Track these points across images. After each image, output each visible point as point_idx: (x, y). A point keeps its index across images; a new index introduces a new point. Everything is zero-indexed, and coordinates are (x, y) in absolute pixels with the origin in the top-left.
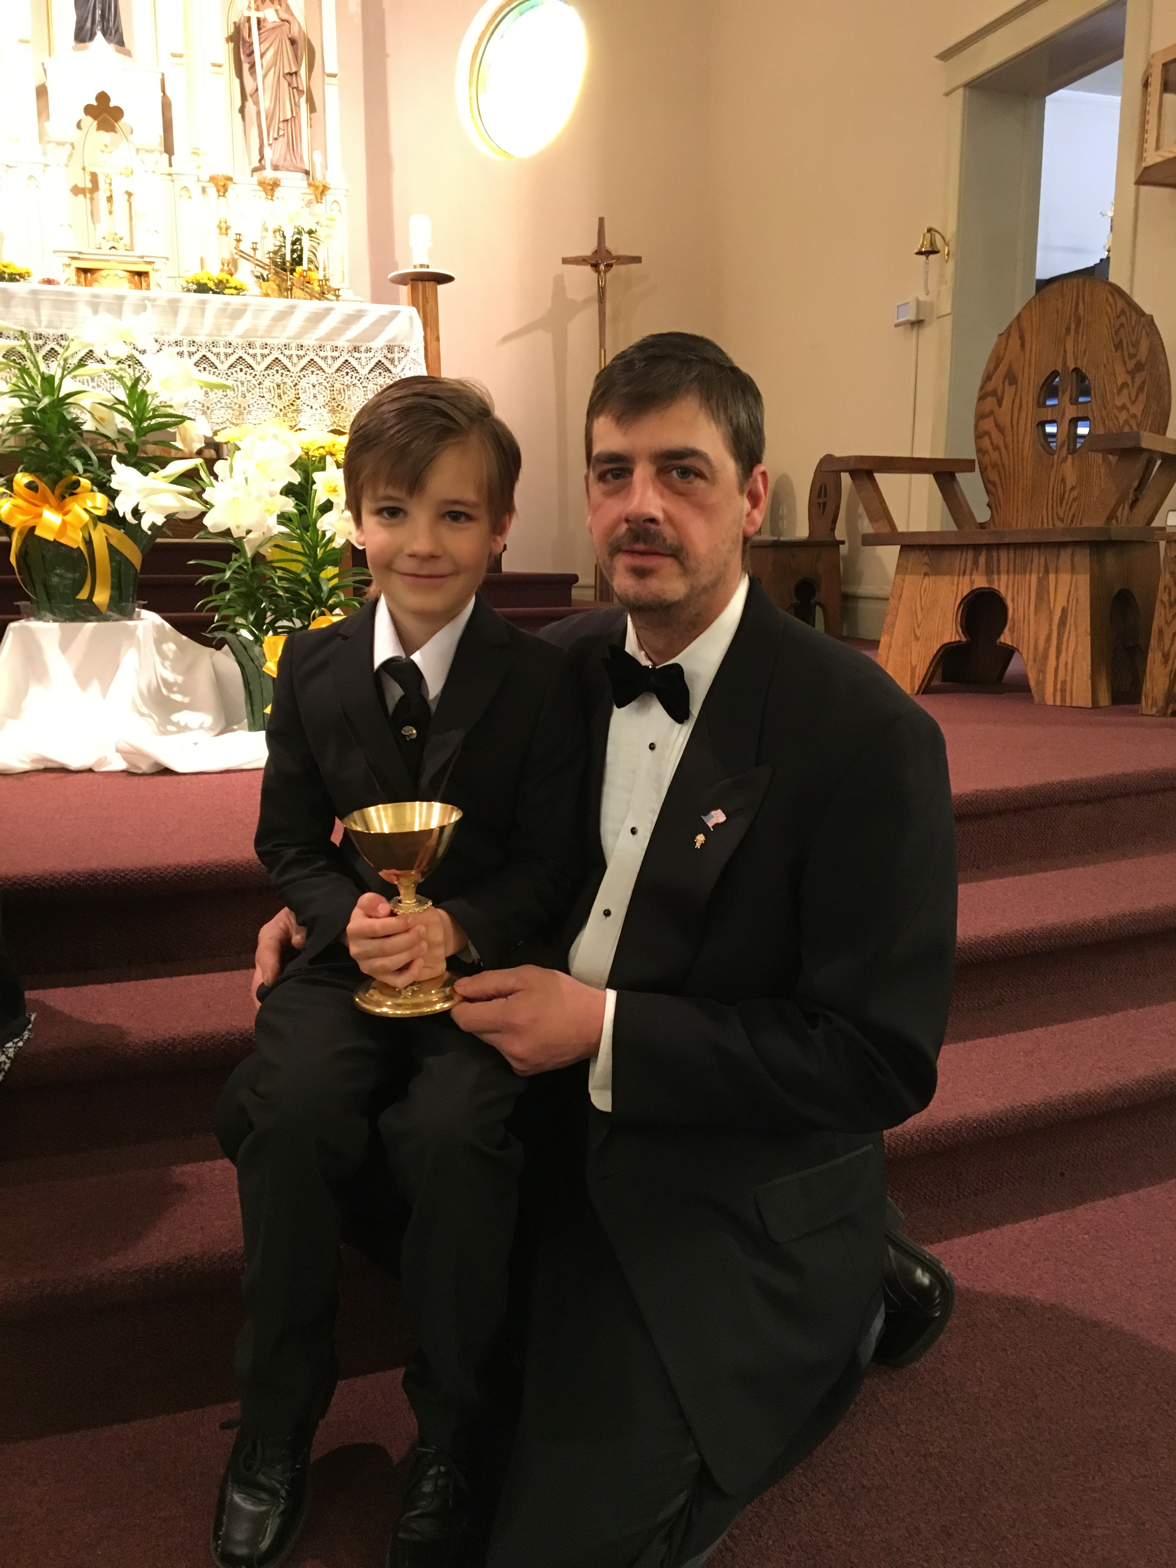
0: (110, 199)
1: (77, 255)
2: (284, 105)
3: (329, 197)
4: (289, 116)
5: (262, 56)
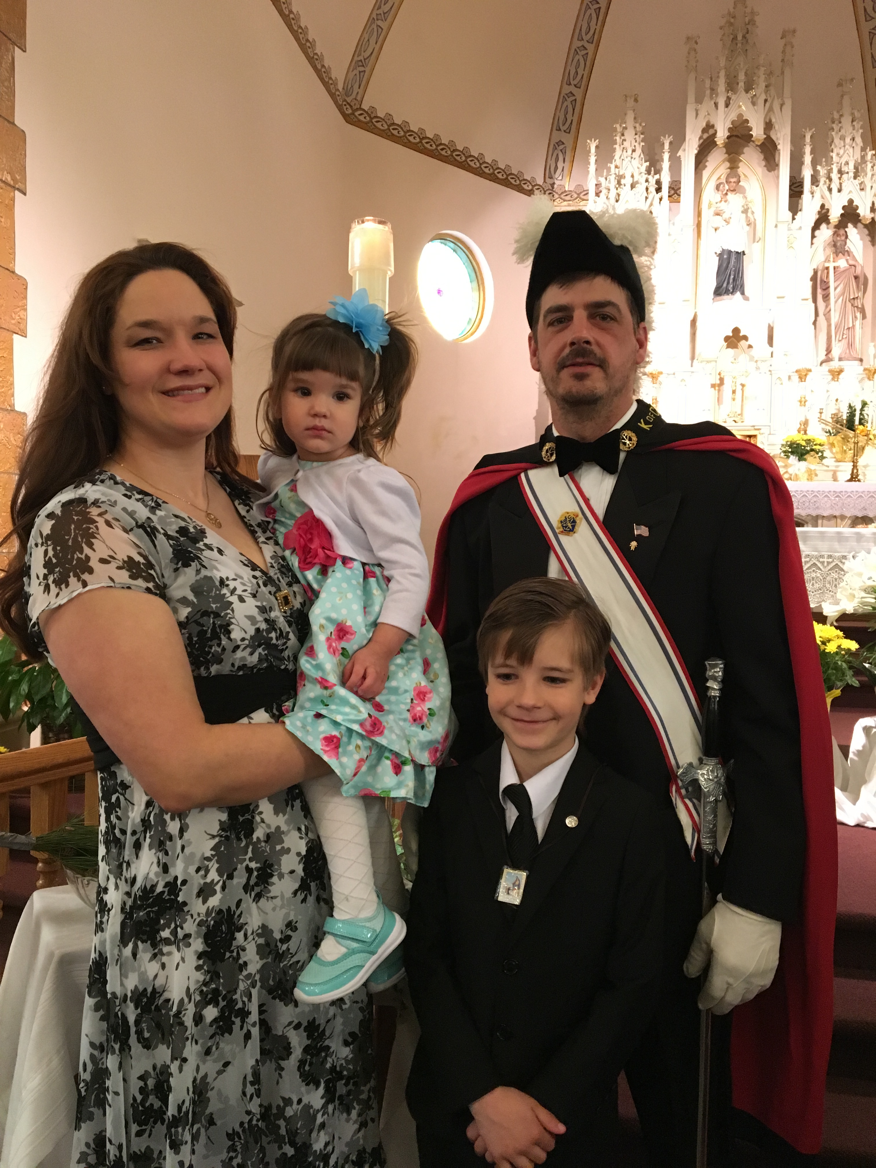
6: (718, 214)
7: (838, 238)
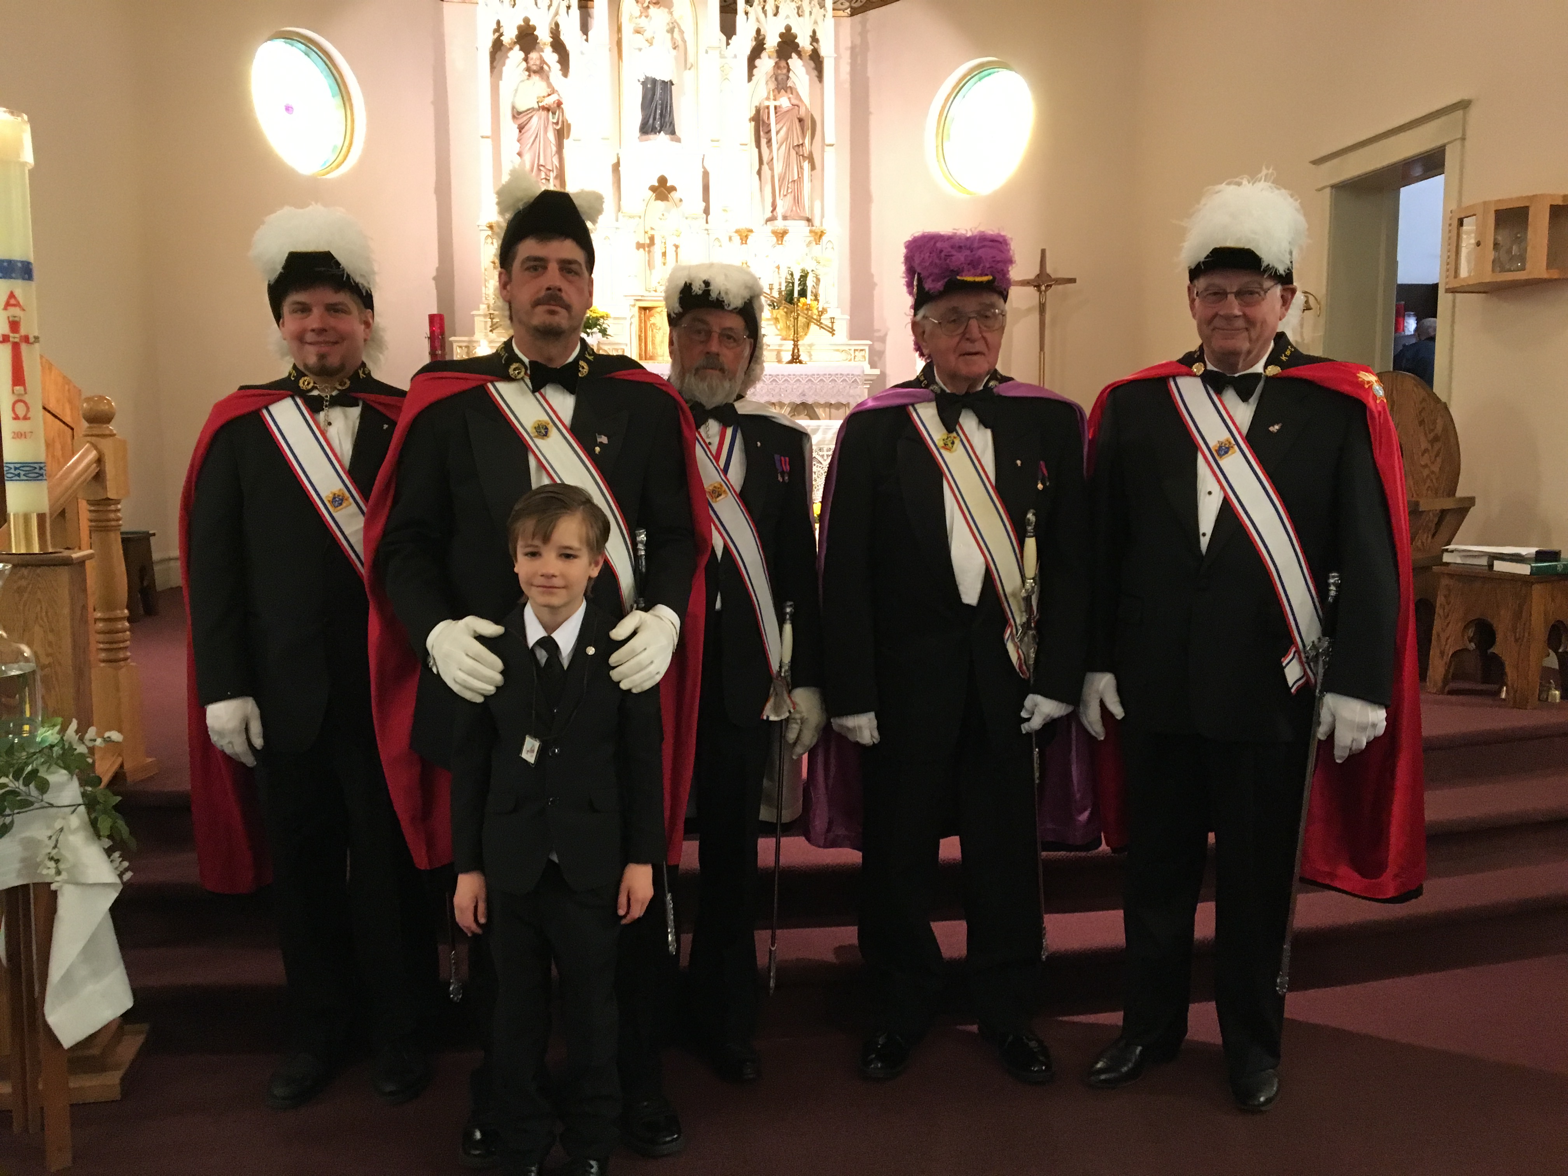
0: (664, 254)
1: (640, 298)
2: (793, 169)
3: (825, 238)
4: (796, 178)
5: (778, 133)
6: (638, 32)
7: (779, 72)
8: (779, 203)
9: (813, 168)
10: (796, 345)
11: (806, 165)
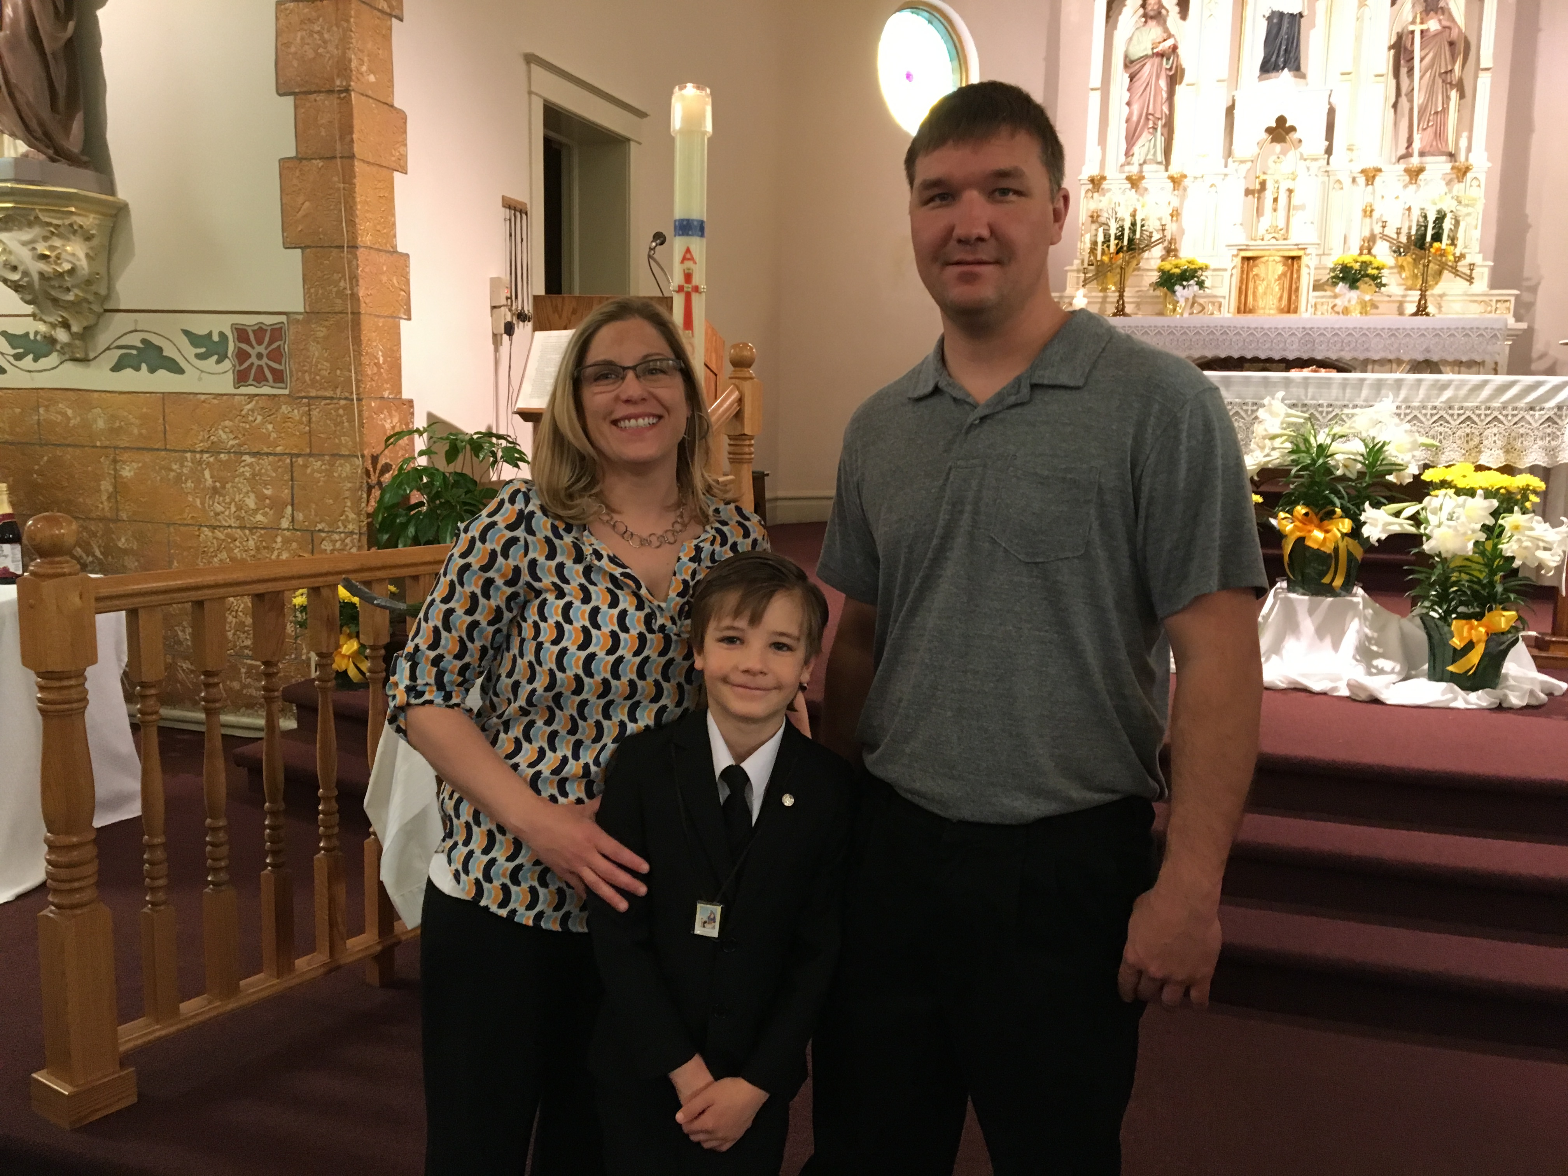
0: (1275, 200)
1: (1244, 247)
2: (1437, 98)
3: (1469, 175)
4: (1440, 109)
8: (1417, 137)
9: (1462, 96)
10: (1423, 296)
11: (1454, 94)
